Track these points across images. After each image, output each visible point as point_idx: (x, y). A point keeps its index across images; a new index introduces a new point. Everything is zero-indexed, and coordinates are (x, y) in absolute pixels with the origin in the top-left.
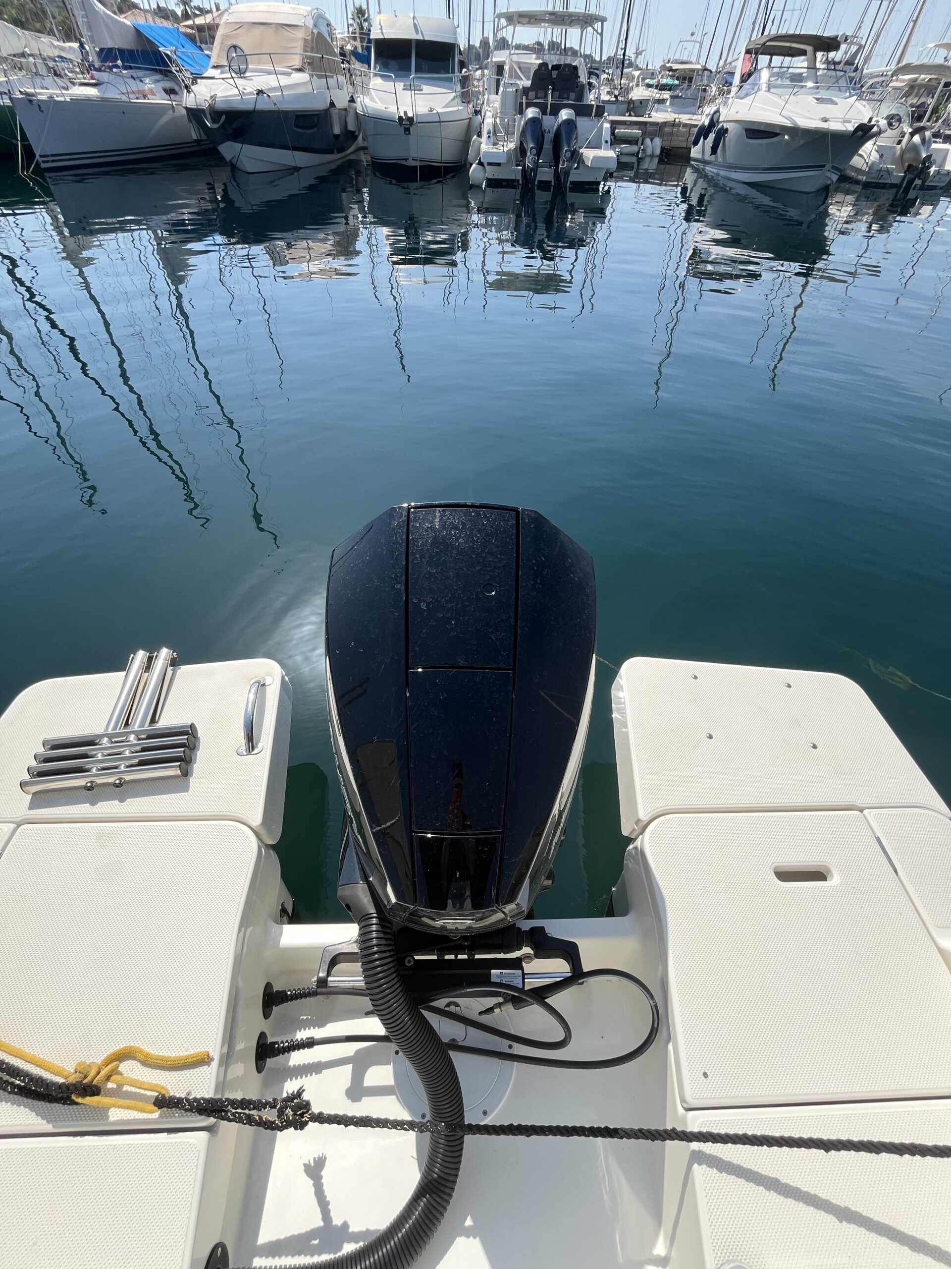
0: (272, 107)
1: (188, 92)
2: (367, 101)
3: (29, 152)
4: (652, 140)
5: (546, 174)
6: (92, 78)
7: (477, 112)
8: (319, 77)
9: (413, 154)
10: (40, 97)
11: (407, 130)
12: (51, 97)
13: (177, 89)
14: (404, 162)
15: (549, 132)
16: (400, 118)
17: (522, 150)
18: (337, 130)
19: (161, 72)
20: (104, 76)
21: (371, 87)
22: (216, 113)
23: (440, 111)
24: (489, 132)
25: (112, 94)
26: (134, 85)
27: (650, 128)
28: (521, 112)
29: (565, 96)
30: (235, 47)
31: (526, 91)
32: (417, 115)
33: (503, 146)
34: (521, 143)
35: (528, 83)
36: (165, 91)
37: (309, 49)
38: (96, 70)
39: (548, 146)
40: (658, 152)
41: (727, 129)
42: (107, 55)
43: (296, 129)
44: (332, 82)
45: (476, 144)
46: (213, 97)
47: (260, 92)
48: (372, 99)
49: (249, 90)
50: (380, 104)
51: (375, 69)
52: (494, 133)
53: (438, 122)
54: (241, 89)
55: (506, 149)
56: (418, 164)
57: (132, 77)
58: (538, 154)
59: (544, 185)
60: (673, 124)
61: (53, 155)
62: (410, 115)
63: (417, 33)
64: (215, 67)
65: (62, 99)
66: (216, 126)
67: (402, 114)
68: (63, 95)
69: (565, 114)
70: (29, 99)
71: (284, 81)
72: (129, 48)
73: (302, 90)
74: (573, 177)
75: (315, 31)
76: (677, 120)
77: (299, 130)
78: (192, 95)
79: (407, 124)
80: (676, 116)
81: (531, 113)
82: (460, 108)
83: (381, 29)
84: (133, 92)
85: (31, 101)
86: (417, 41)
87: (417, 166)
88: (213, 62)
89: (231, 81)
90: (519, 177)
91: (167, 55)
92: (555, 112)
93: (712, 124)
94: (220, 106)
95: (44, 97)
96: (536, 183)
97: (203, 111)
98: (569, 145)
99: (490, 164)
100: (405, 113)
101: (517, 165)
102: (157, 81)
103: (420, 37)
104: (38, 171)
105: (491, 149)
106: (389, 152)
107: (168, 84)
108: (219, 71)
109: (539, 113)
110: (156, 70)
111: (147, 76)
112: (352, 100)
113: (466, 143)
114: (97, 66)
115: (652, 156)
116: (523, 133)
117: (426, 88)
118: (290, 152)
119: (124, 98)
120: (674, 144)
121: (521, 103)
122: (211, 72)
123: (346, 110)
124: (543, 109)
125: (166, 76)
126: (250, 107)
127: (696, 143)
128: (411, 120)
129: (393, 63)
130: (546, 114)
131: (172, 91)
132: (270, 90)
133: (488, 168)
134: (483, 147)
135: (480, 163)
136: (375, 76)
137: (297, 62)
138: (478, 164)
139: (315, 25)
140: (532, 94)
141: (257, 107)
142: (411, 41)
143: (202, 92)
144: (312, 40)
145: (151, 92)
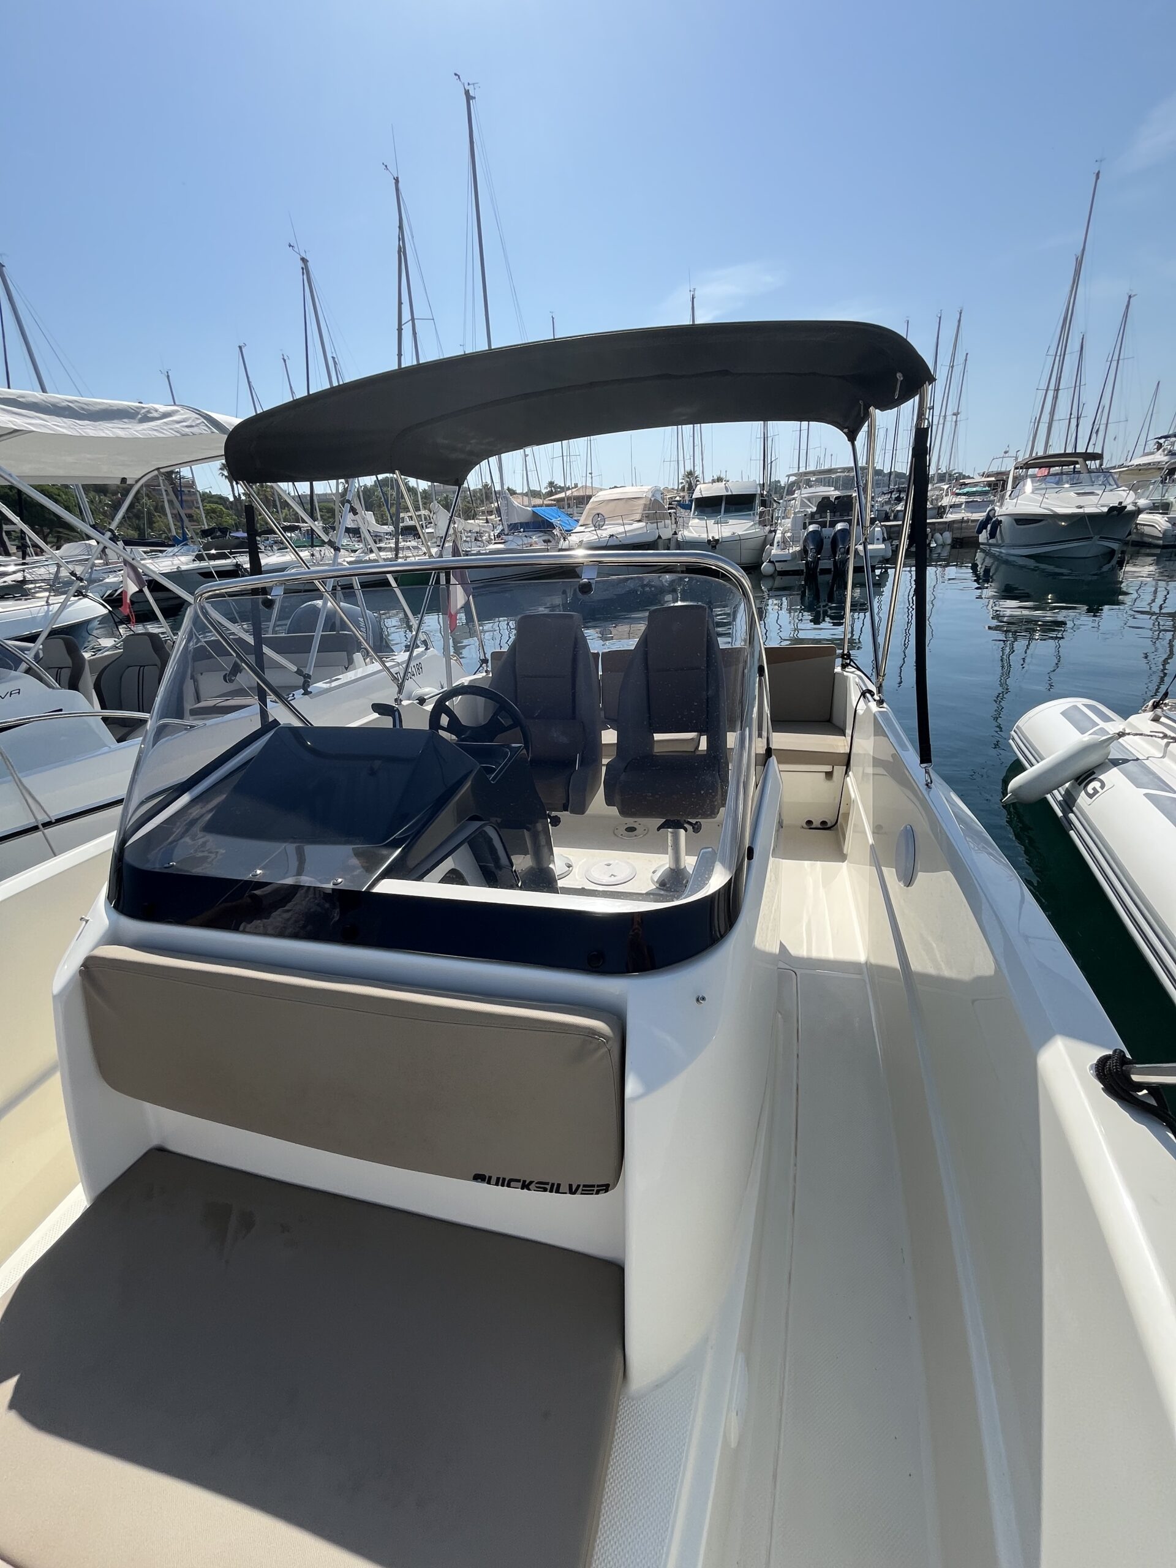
0: (618, 543)
1: (565, 540)
2: (686, 533)
4: (941, 534)
5: (826, 564)
6: (502, 540)
7: (771, 532)
8: (652, 523)
11: (714, 547)
13: (551, 539)
15: (829, 537)
16: (709, 541)
17: (805, 551)
20: (510, 538)
21: (690, 525)
23: (740, 533)
24: (778, 542)
26: (526, 540)
27: (937, 526)
28: (805, 527)
30: (598, 514)
31: (813, 514)
32: (722, 537)
33: (789, 550)
34: (804, 546)
35: (813, 510)
36: (545, 541)
37: (647, 509)
38: (504, 535)
39: (827, 545)
40: (949, 541)
42: (514, 527)
44: (660, 525)
45: (769, 550)
46: (580, 542)
47: (612, 536)
48: (690, 532)
49: (604, 535)
50: (695, 534)
51: (694, 514)
52: (784, 543)
53: (740, 540)
54: (599, 536)
55: (791, 551)
57: (526, 536)
58: (819, 552)
59: (825, 571)
60: (962, 521)
62: (717, 538)
63: (727, 491)
64: (581, 526)
65: (485, 552)
67: (711, 538)
68: (486, 549)
69: (839, 526)
71: (628, 528)
72: (526, 521)
73: (641, 532)
75: (653, 499)
76: (965, 518)
78: (567, 542)
79: (714, 543)
81: (811, 528)
82: (757, 530)
83: (702, 492)
84: (525, 544)
86: (727, 496)
88: (580, 523)
89: (594, 532)
90: (803, 568)
91: (552, 523)
92: (833, 524)
96: (818, 570)
98: (843, 544)
99: (777, 561)
100: (713, 537)
101: (802, 561)
102: (540, 537)
103: (729, 493)
105: (779, 552)
107: (546, 538)
108: (584, 527)
109: (818, 527)
110: (541, 531)
111: (533, 535)
112: (675, 533)
113: (762, 549)
114: (506, 533)
115: (943, 545)
116: (806, 540)
117: (731, 522)
120: (962, 534)
121: (805, 523)
122: (579, 529)
123: (670, 539)
124: (823, 525)
125: (546, 533)
126: (604, 544)
128: (717, 540)
129: (707, 509)
130: (826, 527)
131: (549, 541)
132: (618, 534)
133: (777, 564)
134: (773, 552)
135: (770, 561)
136: (693, 518)
137: (638, 517)
138: (768, 562)
139: (653, 496)
140: (817, 516)
141: (609, 544)
142: (722, 496)
143: (574, 540)
144: (651, 503)
145: (535, 543)
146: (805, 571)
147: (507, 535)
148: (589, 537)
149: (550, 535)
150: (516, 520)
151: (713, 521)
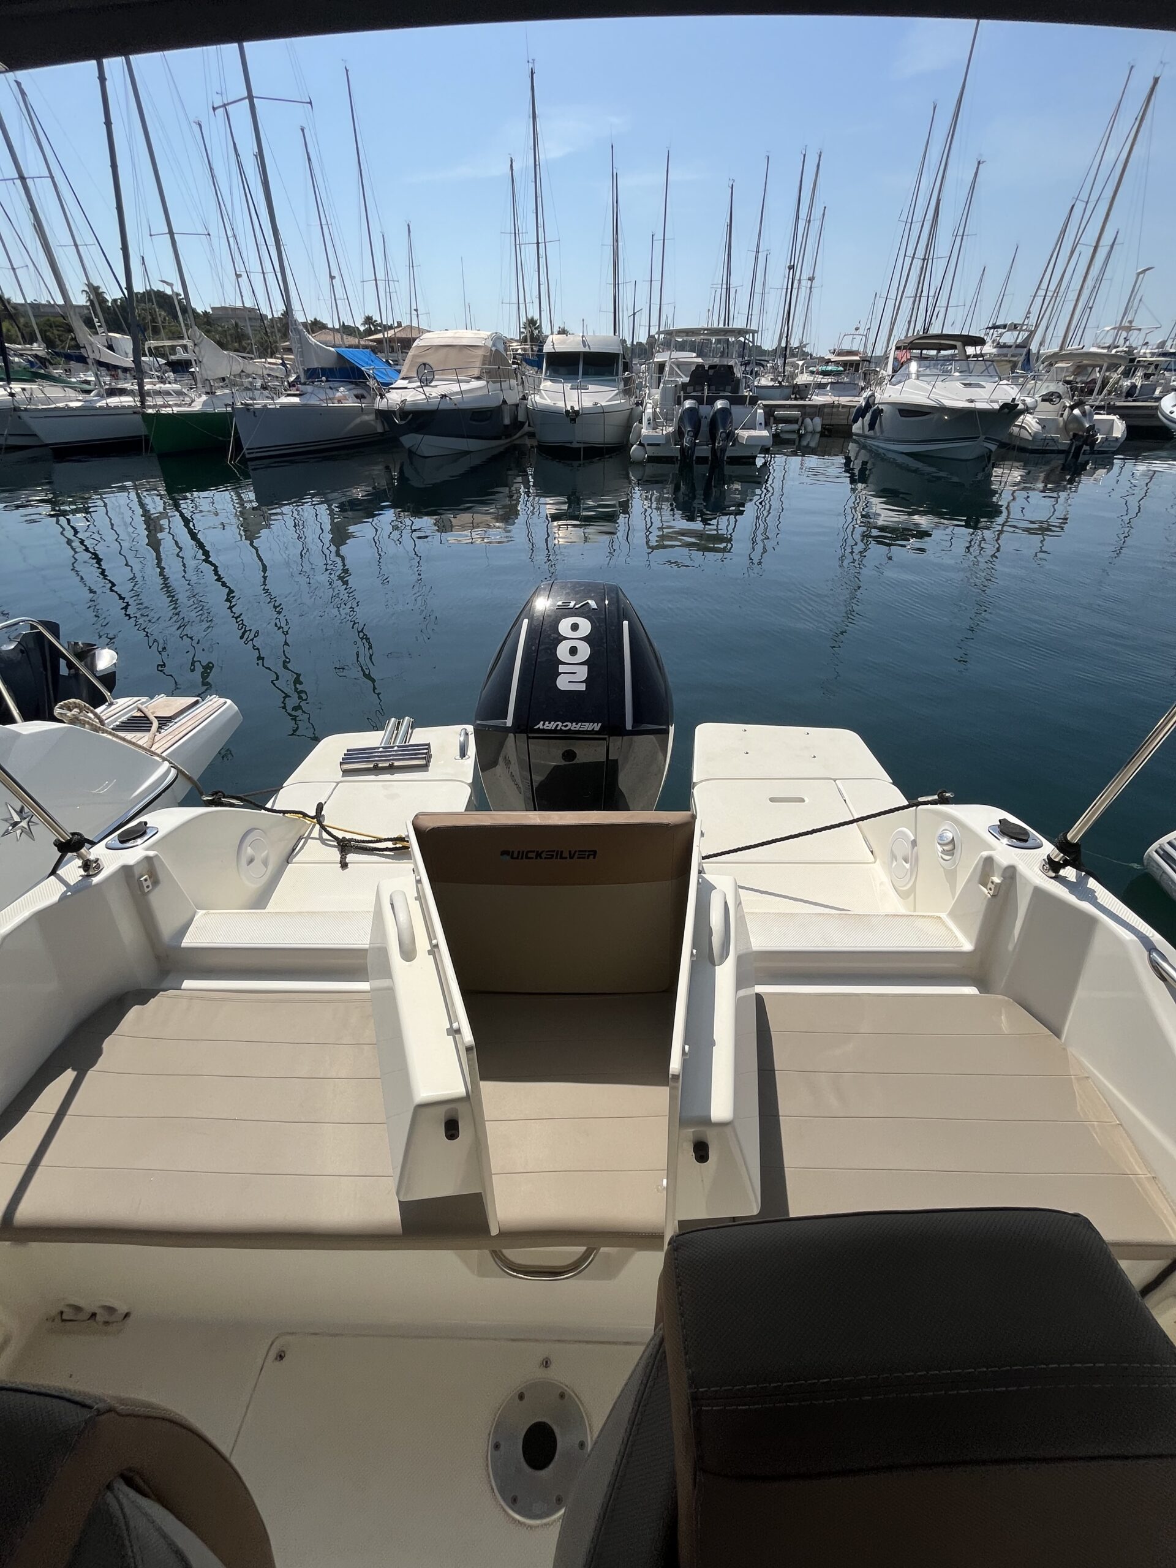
0: (454, 407)
1: (382, 398)
2: (537, 398)
3: (238, 447)
4: (812, 420)
5: (704, 451)
6: (297, 390)
7: (637, 404)
8: (494, 382)
9: (578, 439)
10: (256, 406)
11: (573, 420)
12: (265, 406)
13: (365, 394)
14: (569, 445)
15: (706, 417)
16: (567, 411)
17: (679, 433)
18: (507, 421)
19: (356, 384)
20: (309, 388)
21: (541, 388)
22: (404, 413)
23: (603, 404)
24: (649, 420)
25: (314, 401)
26: (330, 394)
27: (808, 410)
28: (679, 402)
29: (722, 389)
30: (425, 364)
31: (684, 386)
32: (582, 408)
33: (662, 430)
34: (679, 427)
35: (687, 380)
36: (357, 397)
37: (487, 362)
38: (301, 384)
39: (705, 428)
40: (819, 429)
41: (882, 409)
42: (312, 374)
43: (471, 422)
44: (505, 385)
45: (637, 429)
46: (403, 402)
47: (443, 396)
48: (542, 397)
49: (434, 395)
50: (549, 401)
51: (546, 374)
52: (654, 423)
53: (600, 413)
54: (427, 395)
55: (665, 432)
56: (582, 445)
57: (331, 388)
58: (696, 436)
59: (702, 460)
60: (832, 406)
61: (257, 448)
62: (576, 408)
63: (585, 346)
64: (403, 379)
65: (273, 407)
66: (403, 422)
67: (569, 408)
68: (275, 404)
69: (719, 404)
70: (247, 408)
71: (465, 387)
72: (329, 367)
73: (480, 393)
74: (728, 454)
75: (494, 349)
76: (836, 403)
77: (474, 423)
78: (385, 400)
79: (573, 416)
80: (837, 398)
81: (688, 404)
82: (622, 401)
83: (553, 345)
84: (330, 399)
85: (248, 410)
86: (585, 353)
87: (580, 448)
88: (402, 374)
89: (421, 390)
90: (678, 454)
91: (365, 372)
92: (711, 401)
93: (869, 405)
94: (408, 408)
95: (259, 406)
96: (694, 458)
97: (394, 412)
98: (724, 428)
99: (649, 445)
100: (572, 407)
101: (676, 445)
102: (350, 390)
103: (587, 350)
104: (244, 461)
105: (651, 433)
106: (553, 436)
107: (359, 391)
108: (408, 381)
109: (695, 403)
110: (352, 383)
111: (341, 387)
112: (524, 398)
113: (627, 427)
114: (302, 381)
115: (814, 432)
116: (681, 419)
117: (592, 388)
118: (465, 440)
119: (322, 403)
120: (834, 422)
121: (679, 397)
122: (401, 383)
123: (517, 405)
124: (699, 400)
125: (360, 386)
126: (435, 408)
127: (855, 421)
128: (577, 413)
129: (562, 370)
130: (703, 404)
131: (363, 397)
132: (452, 394)
133: (648, 448)
134: (643, 431)
135: (641, 444)
136: (545, 379)
137: (476, 373)
138: (638, 445)
139: (494, 345)
140: (690, 389)
141: (441, 407)
142: (579, 353)
143: (394, 398)
144: (491, 354)
145: (345, 398)
146: (679, 458)
147: (305, 384)
148: (415, 396)
149: (362, 388)
150: (315, 364)
151: (570, 385)
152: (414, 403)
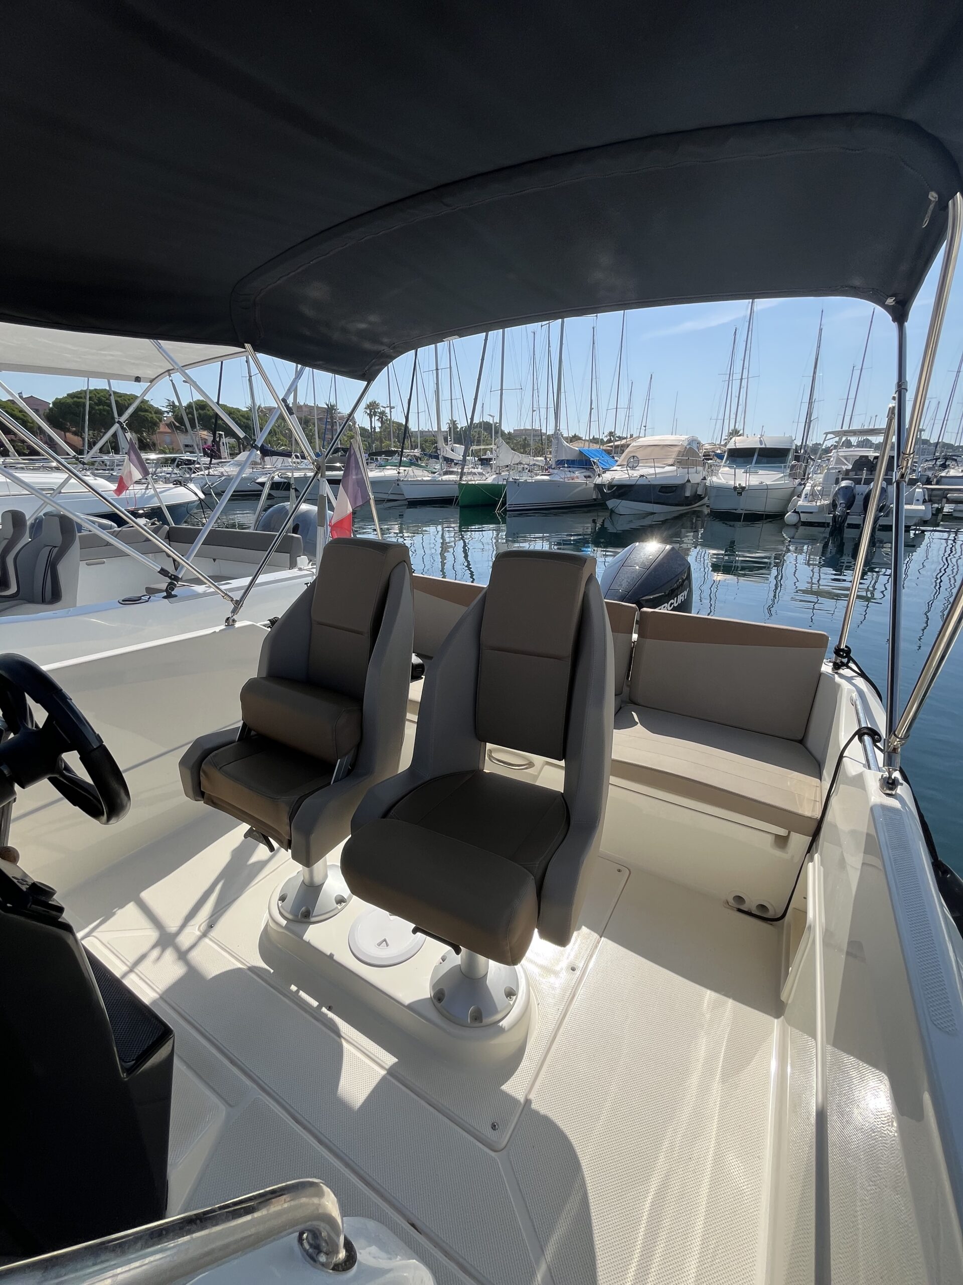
0: (647, 483)
1: (599, 477)
2: (715, 479)
3: (504, 503)
6: (548, 472)
7: (800, 484)
8: (684, 468)
9: (742, 507)
10: (520, 481)
11: (740, 494)
12: (526, 480)
13: (592, 475)
14: (734, 511)
16: (735, 488)
17: (834, 505)
19: (586, 468)
20: (556, 471)
21: (719, 472)
22: (611, 486)
23: (769, 483)
24: (806, 495)
25: (556, 478)
26: (569, 475)
28: (837, 482)
30: (634, 457)
31: (847, 471)
32: (749, 486)
33: (816, 502)
34: (834, 501)
35: (850, 467)
36: (585, 477)
37: (681, 455)
38: (552, 469)
42: (560, 463)
43: (659, 493)
44: (691, 470)
45: (796, 501)
46: (613, 479)
47: (642, 476)
48: (718, 478)
49: (635, 475)
50: (723, 480)
51: (725, 463)
52: (813, 496)
53: (765, 490)
54: (630, 475)
55: (818, 504)
56: (743, 512)
57: (570, 471)
59: (854, 526)
61: (514, 505)
62: (744, 485)
63: (761, 444)
64: (618, 466)
65: (531, 481)
66: (610, 491)
67: (737, 485)
68: (531, 479)
71: (658, 470)
72: (574, 459)
73: (669, 475)
75: (688, 447)
77: (661, 494)
78: (601, 478)
79: (740, 490)
81: (844, 484)
82: (786, 482)
83: (735, 444)
84: (567, 478)
85: (515, 482)
86: (760, 448)
88: (618, 463)
89: (626, 472)
90: (830, 521)
91: (593, 461)
92: (868, 482)
94: (614, 483)
95: (522, 480)
96: (846, 525)
97: (605, 485)
99: (802, 512)
100: (739, 484)
101: (829, 514)
102: (583, 473)
103: (763, 446)
104: (506, 511)
105: (806, 504)
106: (723, 505)
107: (588, 474)
109: (852, 483)
110: (584, 468)
111: (577, 471)
112: (704, 479)
114: (554, 467)
116: (836, 494)
117: (761, 472)
118: (651, 505)
119: (561, 480)
121: (839, 478)
123: (698, 484)
124: (858, 481)
125: (589, 470)
126: (634, 483)
128: (743, 488)
129: (739, 460)
130: (859, 484)
131: (589, 477)
132: (648, 475)
133: (801, 515)
134: (800, 503)
135: (795, 512)
136: (724, 466)
137: (671, 461)
138: (792, 512)
139: (689, 444)
140: (852, 473)
141: (638, 483)
142: (755, 448)
143: (607, 477)
144: (684, 451)
145: (577, 477)
146: (831, 524)
147: (554, 469)
148: (622, 475)
149: (591, 472)
150: (564, 457)
151: (743, 470)
152: (619, 480)
